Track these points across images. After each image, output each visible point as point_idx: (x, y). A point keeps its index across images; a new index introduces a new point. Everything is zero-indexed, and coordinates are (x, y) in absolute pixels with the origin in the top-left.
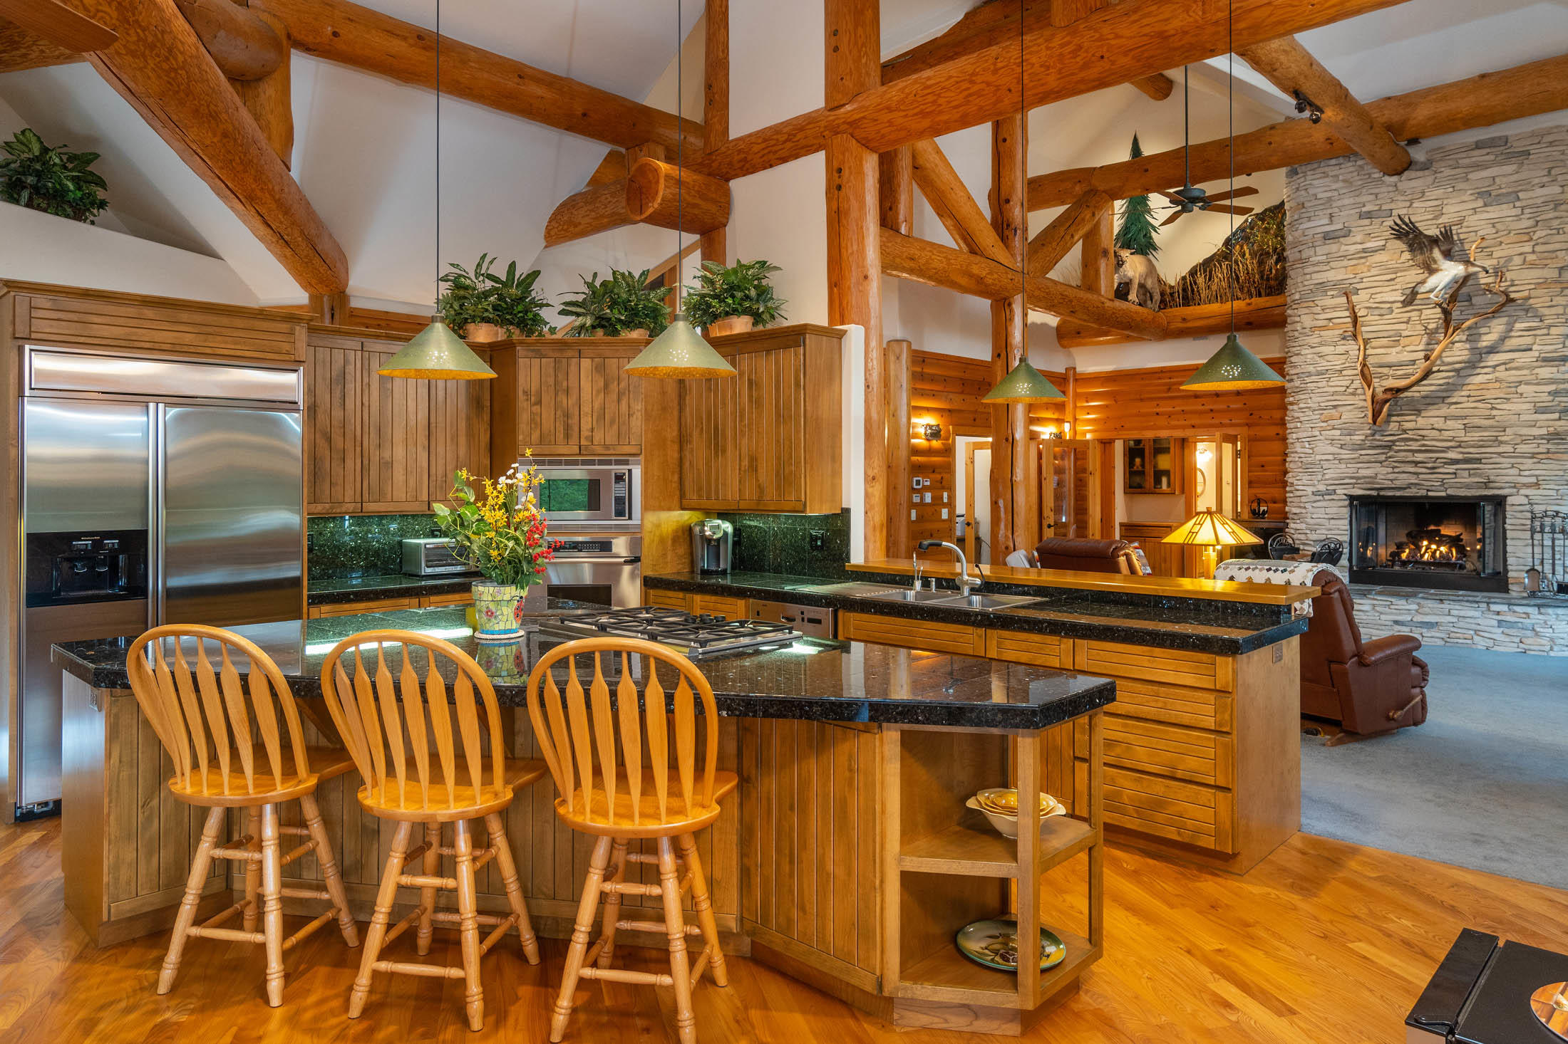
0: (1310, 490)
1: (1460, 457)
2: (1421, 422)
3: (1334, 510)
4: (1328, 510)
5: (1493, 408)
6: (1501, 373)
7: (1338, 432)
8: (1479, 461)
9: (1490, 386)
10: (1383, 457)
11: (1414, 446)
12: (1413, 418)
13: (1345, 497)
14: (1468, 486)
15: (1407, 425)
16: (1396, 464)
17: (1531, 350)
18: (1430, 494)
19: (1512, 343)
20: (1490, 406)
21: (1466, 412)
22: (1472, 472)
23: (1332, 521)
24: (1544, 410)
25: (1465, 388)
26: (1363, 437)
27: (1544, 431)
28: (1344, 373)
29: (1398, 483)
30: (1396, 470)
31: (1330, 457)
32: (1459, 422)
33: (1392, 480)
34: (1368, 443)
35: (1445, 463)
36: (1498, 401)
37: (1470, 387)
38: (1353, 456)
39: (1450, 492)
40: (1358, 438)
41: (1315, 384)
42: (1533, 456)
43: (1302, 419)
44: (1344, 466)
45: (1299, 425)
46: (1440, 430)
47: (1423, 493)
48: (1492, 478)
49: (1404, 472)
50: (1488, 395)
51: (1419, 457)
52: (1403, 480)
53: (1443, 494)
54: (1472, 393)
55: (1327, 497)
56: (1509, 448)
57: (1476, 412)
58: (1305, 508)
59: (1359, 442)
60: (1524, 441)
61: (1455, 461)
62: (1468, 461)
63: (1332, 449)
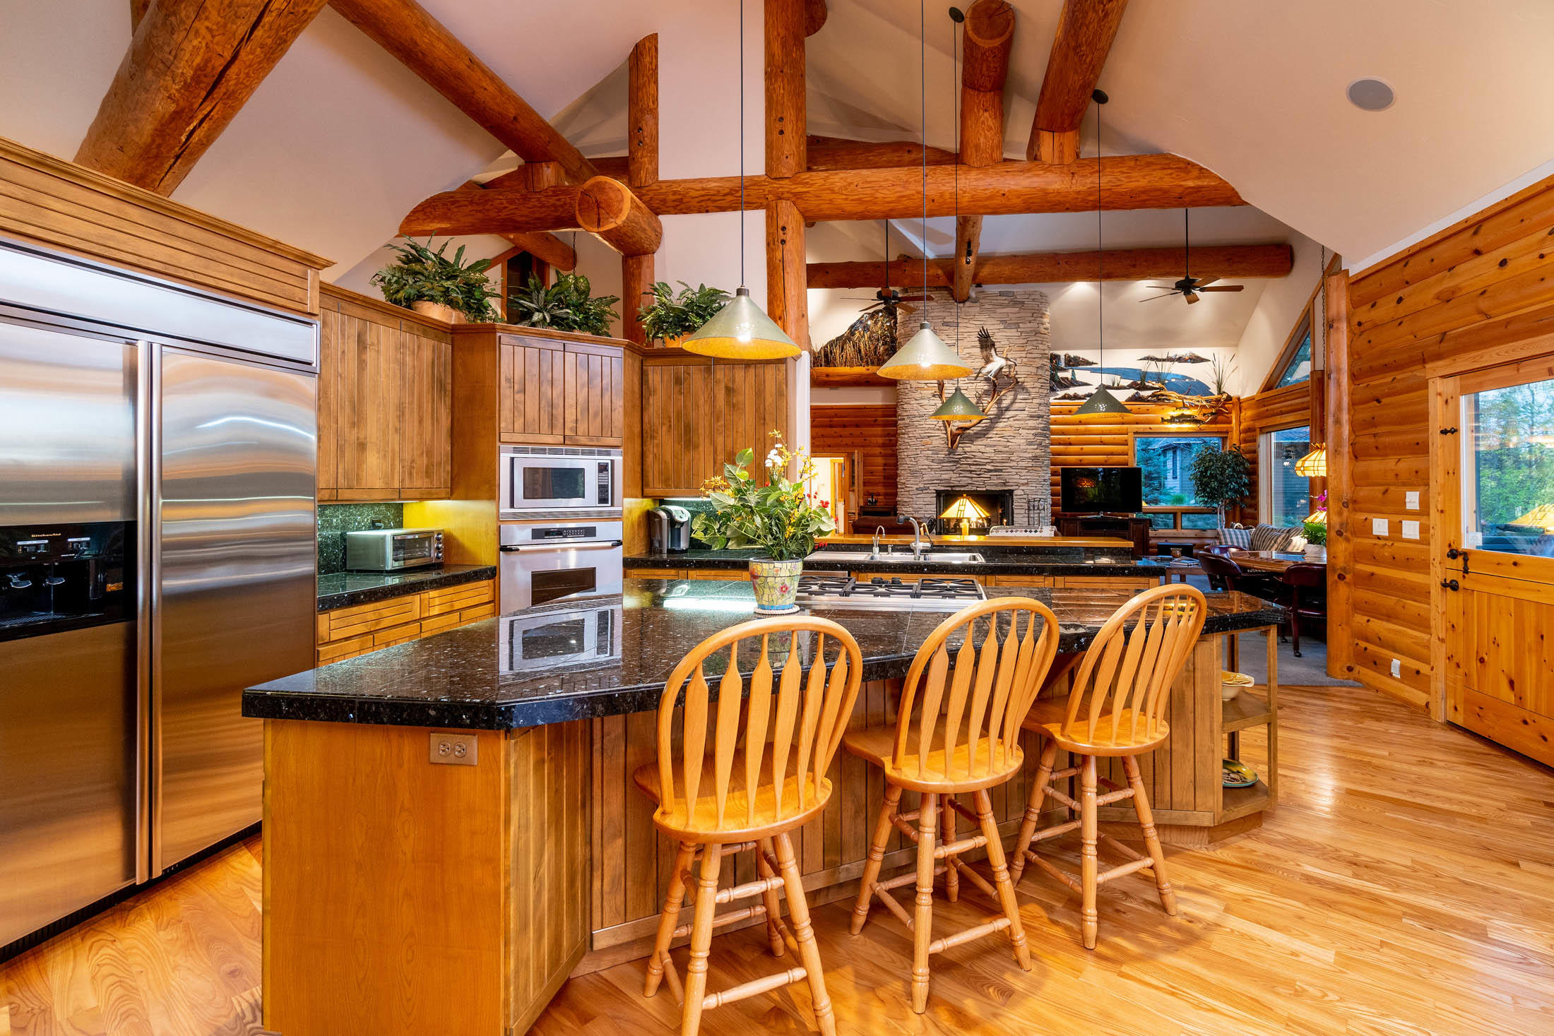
0: (915, 487)
2: (973, 448)
3: (928, 499)
5: (1008, 441)
6: (1011, 422)
7: (931, 453)
8: (1001, 470)
9: (1007, 428)
10: (954, 468)
11: (970, 461)
12: (971, 445)
13: (935, 491)
14: (996, 485)
15: (967, 449)
17: (1024, 410)
19: (1016, 406)
20: (1006, 441)
21: (995, 443)
22: (998, 477)
24: (1030, 444)
25: (995, 430)
26: (945, 456)
27: (1030, 455)
29: (962, 483)
30: (961, 476)
31: (926, 468)
32: (992, 449)
34: (947, 459)
35: (986, 472)
36: (1010, 438)
37: (997, 429)
38: (938, 467)
39: (988, 488)
40: (941, 456)
41: (918, 423)
42: (1026, 468)
43: (910, 443)
44: (934, 473)
45: (908, 447)
46: (982, 453)
47: (974, 488)
48: (1008, 481)
49: (965, 478)
50: (1006, 434)
51: (973, 468)
52: (965, 481)
53: (984, 490)
54: (998, 433)
55: (925, 491)
56: (1015, 464)
57: (999, 444)
58: (909, 499)
59: (942, 458)
60: (1022, 461)
61: (990, 471)
62: (996, 471)
63: (927, 463)
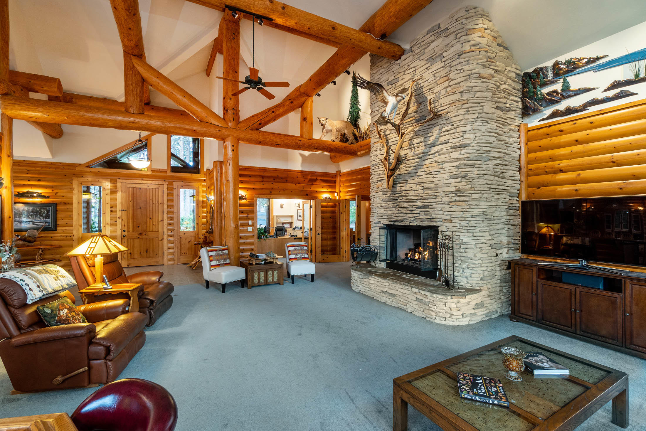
0: (373, 221)
1: (421, 204)
2: (408, 187)
5: (434, 177)
6: (438, 158)
7: (381, 193)
8: (428, 207)
9: (433, 165)
10: (395, 205)
11: (406, 199)
12: (404, 184)
13: (383, 225)
14: (424, 221)
15: (403, 188)
16: (399, 209)
17: (448, 143)
18: (411, 224)
19: (441, 140)
20: (432, 176)
21: (424, 180)
22: (426, 212)
23: (380, 237)
24: (453, 177)
25: (423, 167)
26: (389, 195)
27: (454, 189)
29: (400, 219)
30: (399, 212)
32: (421, 185)
33: (398, 217)
34: (390, 198)
35: (416, 208)
36: (435, 173)
37: (425, 166)
38: (386, 205)
39: (417, 223)
40: (387, 196)
41: (374, 170)
42: (449, 203)
43: (372, 187)
44: (383, 210)
45: (371, 190)
46: (414, 190)
47: (408, 224)
48: (434, 216)
49: (402, 213)
50: (431, 170)
51: (407, 205)
53: (415, 224)
54: (426, 170)
55: (378, 225)
56: (439, 200)
57: (428, 180)
58: (372, 230)
59: (388, 198)
60: (446, 195)
62: (424, 207)
63: (379, 202)
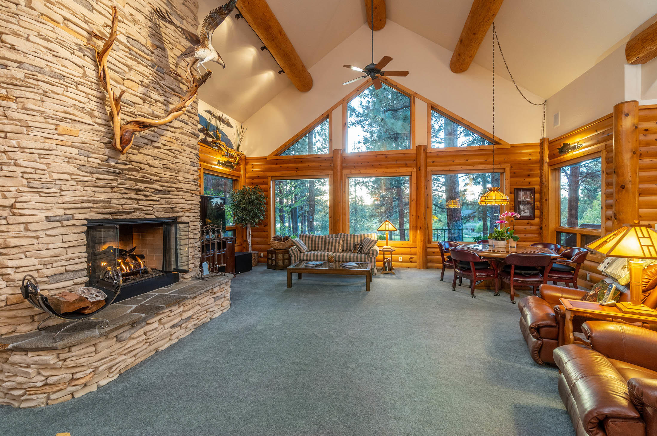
0: (43, 214)
1: (161, 188)
3: (74, 237)
4: (66, 238)
6: (178, 134)
7: (76, 151)
8: (168, 192)
10: (115, 184)
11: (138, 175)
12: (136, 152)
13: (86, 222)
15: (133, 157)
16: (125, 191)
18: (147, 216)
20: (174, 155)
21: (163, 156)
22: (166, 200)
23: (70, 250)
25: (162, 138)
26: (99, 161)
28: (80, 87)
30: (125, 196)
31: (68, 177)
32: (161, 162)
33: (122, 205)
34: (104, 168)
35: (153, 192)
36: (178, 152)
37: (165, 138)
38: (90, 179)
39: (157, 215)
40: (95, 162)
42: (189, 192)
43: (31, 124)
44: (82, 189)
45: (25, 130)
46: (151, 166)
47: (142, 215)
48: (175, 205)
49: (130, 198)
50: (174, 147)
51: (141, 186)
52: (131, 205)
53: (153, 216)
55: (65, 223)
57: (169, 157)
58: (37, 238)
59: (96, 165)
60: (187, 182)
61: (157, 191)
62: (164, 192)
63: (71, 168)
